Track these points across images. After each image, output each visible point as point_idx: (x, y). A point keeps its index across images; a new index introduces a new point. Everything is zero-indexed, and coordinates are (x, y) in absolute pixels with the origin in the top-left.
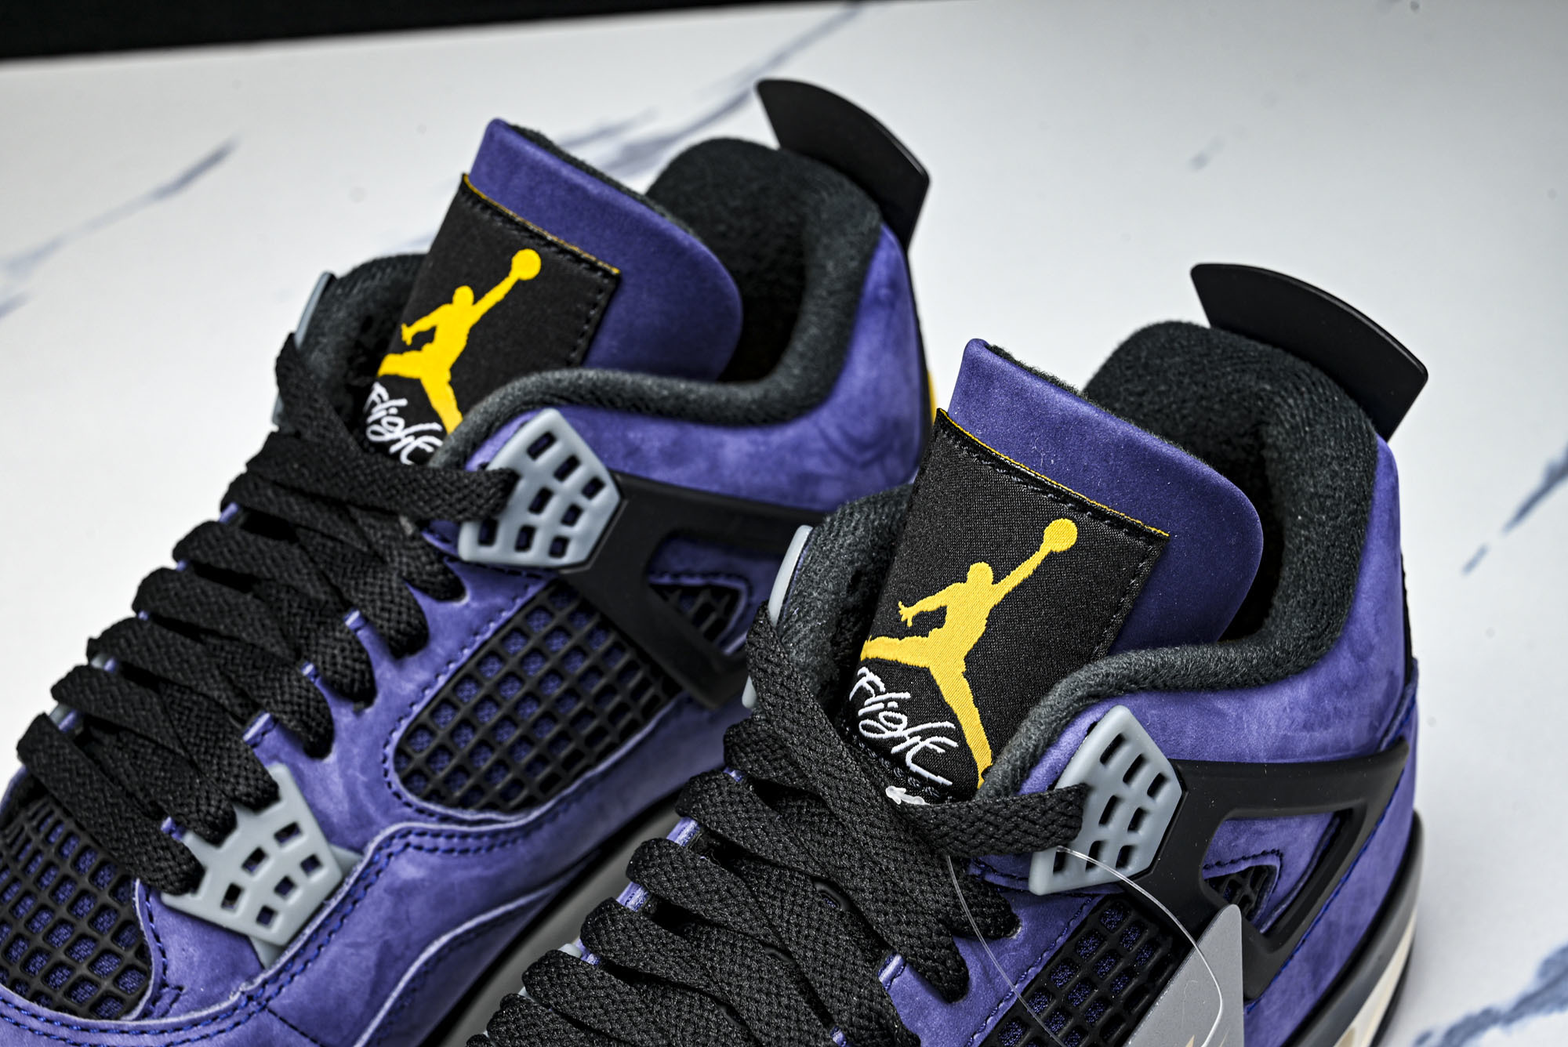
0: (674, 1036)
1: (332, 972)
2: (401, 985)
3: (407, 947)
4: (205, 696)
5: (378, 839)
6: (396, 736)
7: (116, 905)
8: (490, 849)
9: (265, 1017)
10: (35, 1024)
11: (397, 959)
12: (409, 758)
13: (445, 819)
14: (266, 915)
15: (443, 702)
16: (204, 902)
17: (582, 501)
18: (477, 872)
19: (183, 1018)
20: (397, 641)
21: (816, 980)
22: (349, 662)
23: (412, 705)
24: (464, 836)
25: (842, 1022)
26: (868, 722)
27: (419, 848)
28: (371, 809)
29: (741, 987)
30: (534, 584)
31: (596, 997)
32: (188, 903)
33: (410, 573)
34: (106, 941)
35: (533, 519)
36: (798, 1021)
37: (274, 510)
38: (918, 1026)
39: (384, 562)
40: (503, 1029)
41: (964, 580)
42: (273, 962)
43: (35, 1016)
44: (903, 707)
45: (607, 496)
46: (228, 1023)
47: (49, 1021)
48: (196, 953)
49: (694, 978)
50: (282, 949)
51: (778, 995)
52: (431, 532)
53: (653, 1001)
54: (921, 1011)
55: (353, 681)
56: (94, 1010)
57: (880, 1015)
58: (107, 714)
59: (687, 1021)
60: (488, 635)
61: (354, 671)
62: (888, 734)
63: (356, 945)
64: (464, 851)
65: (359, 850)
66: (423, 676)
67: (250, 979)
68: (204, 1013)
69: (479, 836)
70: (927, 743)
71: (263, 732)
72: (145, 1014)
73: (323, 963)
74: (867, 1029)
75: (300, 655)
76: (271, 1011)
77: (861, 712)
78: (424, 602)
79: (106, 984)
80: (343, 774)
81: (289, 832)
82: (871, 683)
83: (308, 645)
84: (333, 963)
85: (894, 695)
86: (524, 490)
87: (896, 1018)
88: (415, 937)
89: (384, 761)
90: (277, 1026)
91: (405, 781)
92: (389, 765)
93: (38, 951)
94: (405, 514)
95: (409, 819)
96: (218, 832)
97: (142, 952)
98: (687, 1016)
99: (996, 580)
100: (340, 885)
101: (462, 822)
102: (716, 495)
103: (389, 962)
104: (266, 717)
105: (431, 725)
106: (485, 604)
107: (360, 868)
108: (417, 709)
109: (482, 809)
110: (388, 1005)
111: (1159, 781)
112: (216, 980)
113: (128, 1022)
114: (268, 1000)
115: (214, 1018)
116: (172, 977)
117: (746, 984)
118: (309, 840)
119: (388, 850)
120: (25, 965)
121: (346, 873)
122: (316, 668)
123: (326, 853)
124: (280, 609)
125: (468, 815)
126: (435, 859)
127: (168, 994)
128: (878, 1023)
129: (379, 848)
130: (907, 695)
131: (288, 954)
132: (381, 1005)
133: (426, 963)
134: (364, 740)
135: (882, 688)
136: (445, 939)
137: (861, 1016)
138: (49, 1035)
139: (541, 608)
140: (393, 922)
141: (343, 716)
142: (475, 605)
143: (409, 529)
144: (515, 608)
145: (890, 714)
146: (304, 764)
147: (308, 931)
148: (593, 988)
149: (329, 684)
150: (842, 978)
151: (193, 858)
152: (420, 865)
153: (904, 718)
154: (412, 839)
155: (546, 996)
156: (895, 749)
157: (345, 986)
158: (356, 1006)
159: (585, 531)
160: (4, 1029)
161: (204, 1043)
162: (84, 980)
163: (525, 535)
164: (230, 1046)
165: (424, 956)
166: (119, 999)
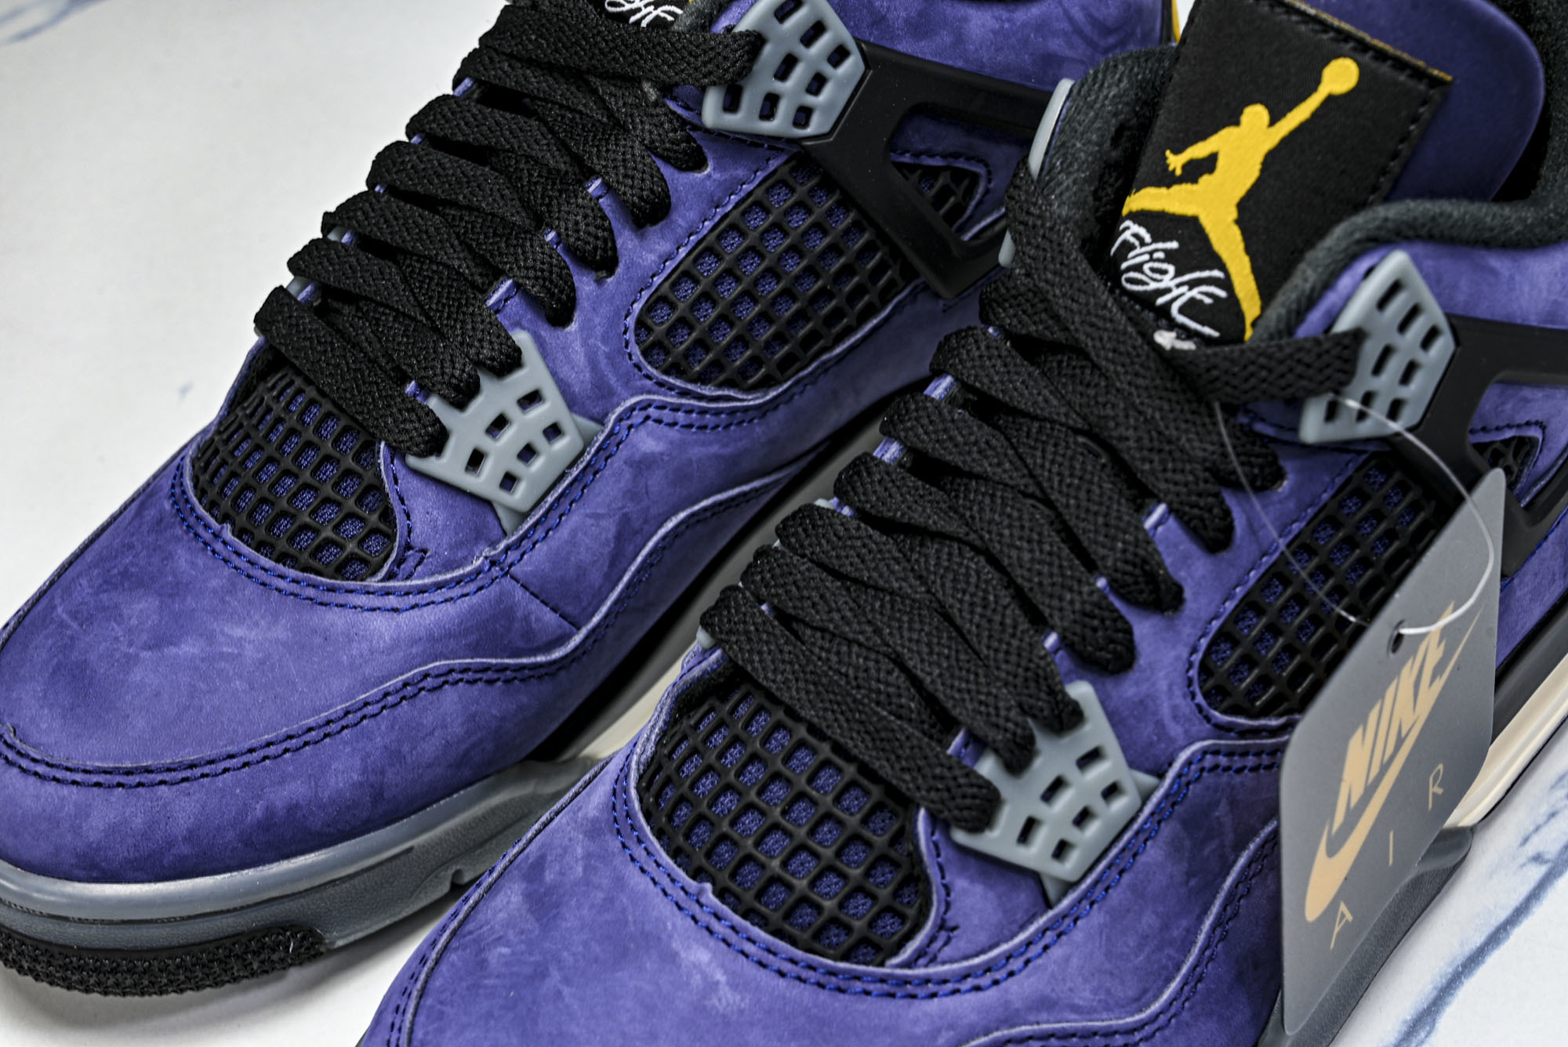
0: (934, 582)
1: (572, 541)
2: (639, 559)
3: (646, 522)
4: (445, 265)
5: (619, 410)
6: (637, 307)
7: (359, 469)
8: (727, 427)
9: (507, 582)
10: (282, 584)
11: (636, 532)
12: (649, 330)
13: (684, 393)
14: (509, 481)
15: (685, 275)
16: (448, 465)
17: (828, 70)
18: (715, 449)
19: (427, 581)
20: (640, 208)
21: (1079, 527)
22: (592, 229)
23: (653, 276)
24: (703, 412)
25: (1106, 567)
26: (1132, 275)
27: (659, 421)
28: (613, 380)
29: (1001, 535)
30: (775, 157)
31: (852, 547)
32: (433, 465)
33: (652, 141)
34: (351, 504)
35: (779, 86)
36: (1061, 567)
37: (510, 84)
38: (1180, 575)
39: (626, 131)
40: (758, 578)
41: (1237, 123)
42: (516, 529)
43: (282, 577)
44: (1170, 257)
45: (852, 65)
46: (472, 587)
47: (295, 581)
48: (440, 517)
49: (954, 527)
50: (524, 516)
51: (1040, 542)
52: (674, 99)
53: (912, 550)
54: (1185, 559)
55: (596, 248)
56: (340, 571)
57: (1145, 561)
58: (347, 284)
59: (947, 569)
60: (730, 207)
61: (597, 238)
62: (1153, 286)
63: (596, 516)
64: (703, 428)
65: (601, 421)
66: (664, 247)
67: (493, 544)
68: (449, 576)
69: (717, 412)
70: (1195, 293)
71: (507, 298)
72: (390, 576)
73: (564, 532)
74: (1131, 574)
75: (540, 222)
77: (1124, 265)
78: (667, 171)
79: (351, 547)
80: (585, 344)
81: (531, 399)
82: (1136, 236)
83: (550, 212)
84: (574, 533)
85: (1160, 245)
86: (770, 55)
87: (1161, 564)
88: (654, 511)
89: (625, 333)
90: (519, 593)
91: (645, 353)
92: (630, 336)
93: (283, 514)
94: (648, 80)
95: (649, 392)
96: (463, 396)
97: (387, 515)
98: (946, 564)
99: (1273, 122)
100: (581, 454)
101: (701, 397)
102: (961, 70)
103: (627, 535)
104: (509, 282)
105: (671, 296)
106: (726, 176)
107: (601, 438)
108: (658, 280)
109: (720, 386)
110: (626, 578)
111: (1432, 334)
112: (459, 545)
113: (373, 583)
115: (458, 581)
116: (417, 539)
117: (1006, 532)
118: (552, 408)
119: (629, 422)
120: (270, 528)
121: (588, 443)
122: (559, 235)
123: (567, 420)
124: (520, 179)
125: (708, 391)
126: (674, 434)
127: (412, 557)
128: (1142, 569)
129: (619, 419)
130: (1174, 245)
131: (531, 521)
132: (620, 578)
133: (664, 538)
134: (605, 310)
135: (1147, 238)
136: (682, 515)
137: (1126, 562)
138: (296, 595)
139: (783, 183)
140: (632, 494)
141: (585, 284)
142: (717, 176)
143: (653, 94)
144: (757, 182)
145: (1156, 265)
146: (546, 331)
147: (550, 499)
148: (850, 538)
149: (570, 250)
150: (1106, 525)
151: (437, 420)
152: (659, 439)
153: (1171, 269)
154: (651, 411)
155: (802, 546)
156: (1161, 301)
157: (585, 556)
158: (595, 577)
159: (829, 102)
160: (251, 589)
161: (449, 607)
162: (328, 542)
163: (771, 102)
164: (473, 611)
165: (662, 532)
166: (364, 561)
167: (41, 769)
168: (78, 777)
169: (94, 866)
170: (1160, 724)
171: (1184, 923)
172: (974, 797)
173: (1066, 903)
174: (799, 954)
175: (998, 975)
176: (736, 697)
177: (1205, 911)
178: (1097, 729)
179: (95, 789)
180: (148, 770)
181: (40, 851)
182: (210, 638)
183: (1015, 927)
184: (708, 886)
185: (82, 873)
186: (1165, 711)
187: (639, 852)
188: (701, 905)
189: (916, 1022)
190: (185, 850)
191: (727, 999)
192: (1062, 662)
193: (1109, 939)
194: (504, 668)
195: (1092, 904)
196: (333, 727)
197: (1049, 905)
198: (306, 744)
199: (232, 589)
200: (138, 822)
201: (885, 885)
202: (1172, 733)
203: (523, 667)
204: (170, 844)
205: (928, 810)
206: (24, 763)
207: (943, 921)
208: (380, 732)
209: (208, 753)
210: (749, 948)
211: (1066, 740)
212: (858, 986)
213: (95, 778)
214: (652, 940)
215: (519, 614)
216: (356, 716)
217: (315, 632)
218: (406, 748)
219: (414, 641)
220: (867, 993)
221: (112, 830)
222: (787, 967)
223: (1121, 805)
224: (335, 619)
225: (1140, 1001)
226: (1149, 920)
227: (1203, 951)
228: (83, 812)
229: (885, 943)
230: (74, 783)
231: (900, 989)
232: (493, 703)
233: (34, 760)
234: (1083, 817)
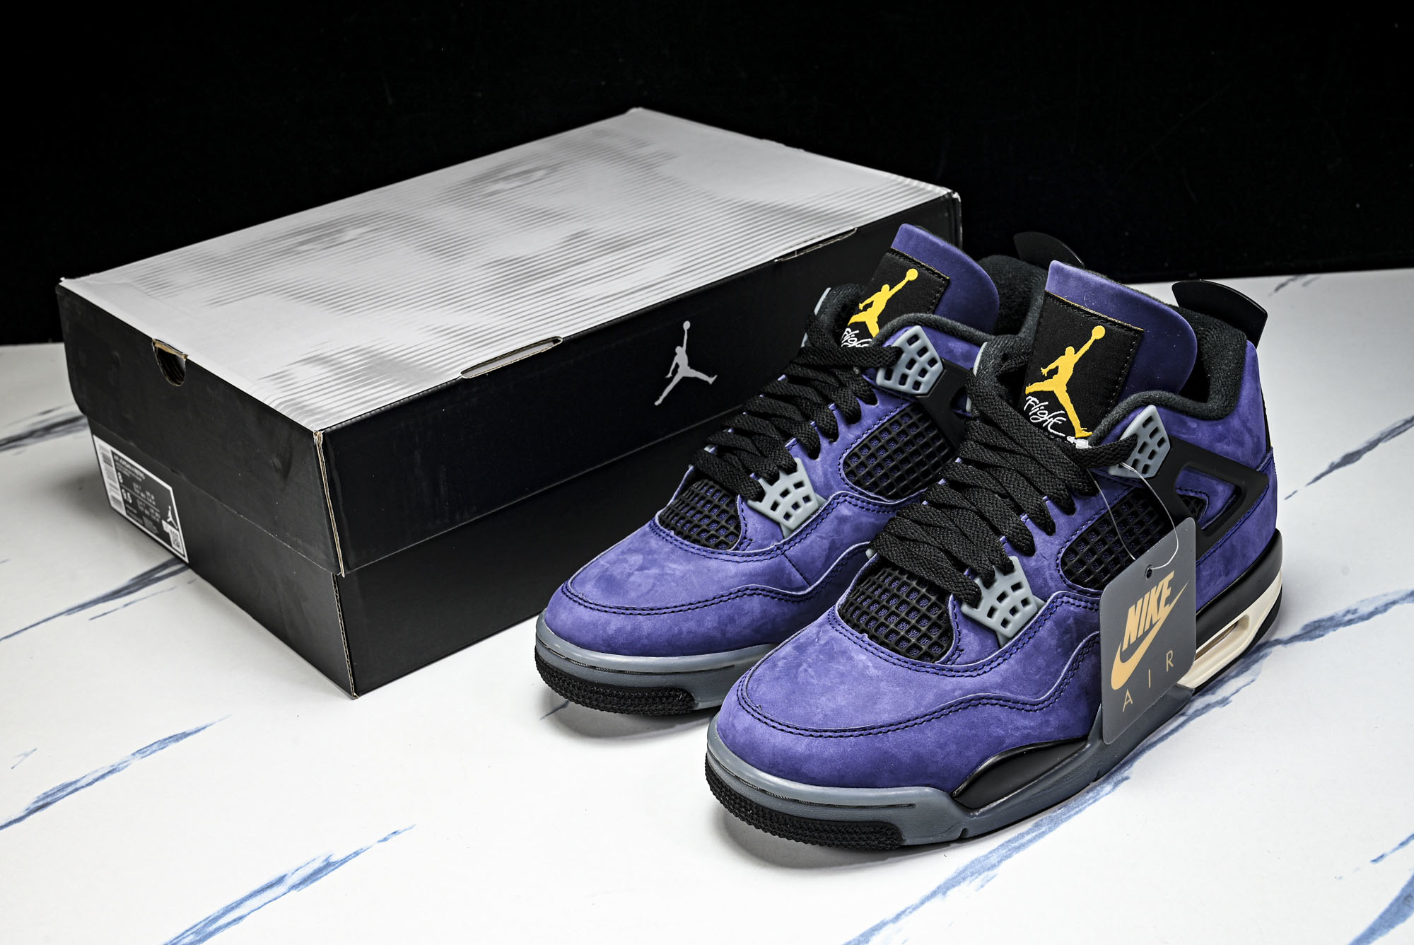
1: (811, 546)
2: (838, 560)
3: (841, 545)
5: (834, 495)
6: (845, 455)
7: (728, 509)
8: (878, 512)
9: (783, 558)
10: (693, 550)
11: (837, 548)
12: (849, 466)
13: (861, 493)
14: (788, 516)
15: (864, 446)
16: (764, 506)
17: (928, 367)
18: (872, 520)
19: (752, 552)
20: (849, 414)
22: (828, 421)
23: (853, 444)
24: (869, 503)
26: (1033, 417)
27: (850, 503)
28: (832, 483)
30: (905, 403)
31: (929, 516)
32: (757, 505)
33: (856, 391)
34: (723, 523)
35: (908, 371)
38: (1055, 520)
39: (845, 386)
41: (1064, 354)
42: (789, 536)
43: (693, 548)
45: (938, 367)
46: (768, 557)
47: (698, 549)
48: (759, 526)
49: (965, 504)
50: (792, 531)
52: (866, 375)
54: (1057, 515)
55: (830, 428)
56: (717, 546)
60: (885, 421)
61: (831, 425)
62: (1042, 420)
63: (821, 537)
64: (868, 510)
65: (826, 498)
66: (858, 433)
68: (760, 550)
69: (875, 504)
70: (1055, 420)
71: (793, 445)
72: (737, 549)
73: (808, 541)
75: (808, 418)
76: (786, 556)
77: (1030, 413)
78: (861, 403)
79: (722, 538)
80: (822, 466)
81: (799, 485)
82: (1033, 401)
83: (813, 414)
84: (812, 542)
85: (1042, 404)
86: (905, 358)
87: (1048, 515)
88: (845, 541)
89: (839, 465)
90: (788, 563)
91: (846, 474)
92: (841, 466)
94: (856, 366)
95: (847, 490)
96: (772, 480)
97: (738, 527)
99: (1076, 352)
100: (817, 510)
101: (868, 497)
103: (834, 549)
104: (795, 439)
105: (859, 453)
106: (885, 408)
107: (826, 504)
108: (854, 446)
109: (876, 494)
110: (831, 568)
111: (1162, 440)
112: (766, 539)
113: (730, 551)
114: (785, 551)
115: (763, 553)
116: (749, 534)
118: (807, 489)
119: (838, 501)
120: (690, 531)
121: (820, 506)
122: (816, 422)
123: (813, 495)
124: (802, 405)
125: (871, 494)
126: (856, 509)
127: (747, 542)
128: (1041, 515)
129: (834, 499)
130: (1047, 403)
132: (829, 567)
133: (849, 553)
134: (832, 455)
136: (857, 545)
137: (1035, 511)
138: (698, 554)
139: (907, 415)
140: (837, 531)
141: (824, 443)
142: (881, 407)
143: (857, 371)
144: (897, 412)
145: (1041, 411)
146: (807, 460)
147: (803, 526)
149: (821, 429)
151: (762, 487)
152: (849, 510)
153: (1049, 412)
154: (847, 498)
156: (1044, 425)
157: (816, 554)
158: (819, 564)
159: (927, 381)
160: (680, 552)
161: (759, 563)
162: (713, 536)
163: (904, 379)
164: (769, 566)
165: (848, 550)
166: (726, 544)
167: (592, 606)
168: (607, 609)
169: (609, 645)
170: (1045, 579)
171: (1056, 667)
172: (973, 590)
173: (1007, 646)
174: (901, 657)
175: (980, 672)
176: (880, 573)
177: (1065, 664)
178: (1019, 575)
179: (614, 614)
180: (634, 609)
181: (588, 637)
182: (662, 567)
183: (986, 654)
184: (866, 635)
185: (603, 648)
186: (1047, 574)
187: (839, 628)
188: (863, 641)
189: (946, 685)
190: (646, 642)
191: (873, 671)
192: (1006, 547)
193: (1024, 665)
194: (778, 593)
195: (1018, 649)
196: (709, 603)
197: (1000, 648)
198: (697, 608)
199: (673, 552)
200: (629, 628)
201: (935, 635)
202: (1050, 585)
203: (786, 595)
204: (640, 638)
205: (954, 595)
206: (586, 604)
207: (958, 646)
208: (727, 609)
209: (658, 605)
210: (881, 655)
211: (1007, 577)
212: (924, 669)
213: (613, 610)
214: (844, 652)
215: (787, 572)
216: (718, 599)
217: (704, 568)
218: (736, 617)
219: (745, 575)
220: (928, 672)
221: (619, 630)
222: (896, 661)
223: (1030, 609)
224: (713, 564)
225: (1037, 694)
226: (1041, 662)
227: (1063, 679)
228: (608, 623)
229: (935, 655)
230: (606, 611)
231: (941, 671)
232: (774, 608)
233: (590, 603)
234: (1014, 611)
